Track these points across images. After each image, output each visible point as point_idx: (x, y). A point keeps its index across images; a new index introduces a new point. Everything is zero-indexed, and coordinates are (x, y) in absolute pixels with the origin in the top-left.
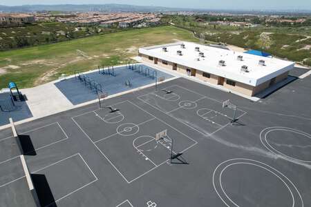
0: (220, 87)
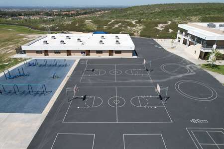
0: (111, 57)
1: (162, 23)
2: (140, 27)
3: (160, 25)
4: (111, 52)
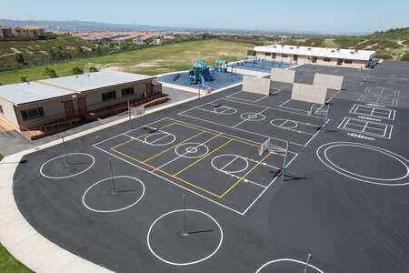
4: (340, 61)
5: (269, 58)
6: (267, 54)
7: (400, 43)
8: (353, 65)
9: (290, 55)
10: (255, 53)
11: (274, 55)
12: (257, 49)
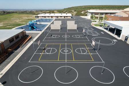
1: (84, 11)
2: (75, 13)
3: (83, 12)
4: (65, 17)
5: (44, 18)
6: (43, 17)
7: (73, 11)
8: (68, 18)
9: (50, 16)
10: (38, 17)
11: (45, 17)
12: (39, 15)
